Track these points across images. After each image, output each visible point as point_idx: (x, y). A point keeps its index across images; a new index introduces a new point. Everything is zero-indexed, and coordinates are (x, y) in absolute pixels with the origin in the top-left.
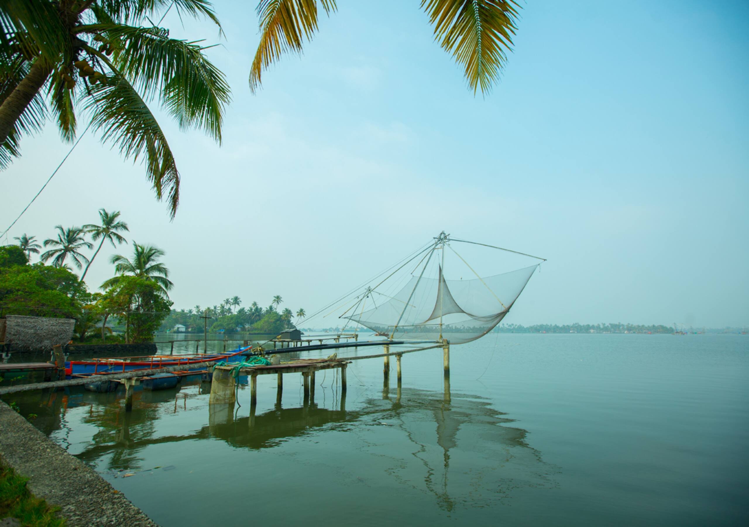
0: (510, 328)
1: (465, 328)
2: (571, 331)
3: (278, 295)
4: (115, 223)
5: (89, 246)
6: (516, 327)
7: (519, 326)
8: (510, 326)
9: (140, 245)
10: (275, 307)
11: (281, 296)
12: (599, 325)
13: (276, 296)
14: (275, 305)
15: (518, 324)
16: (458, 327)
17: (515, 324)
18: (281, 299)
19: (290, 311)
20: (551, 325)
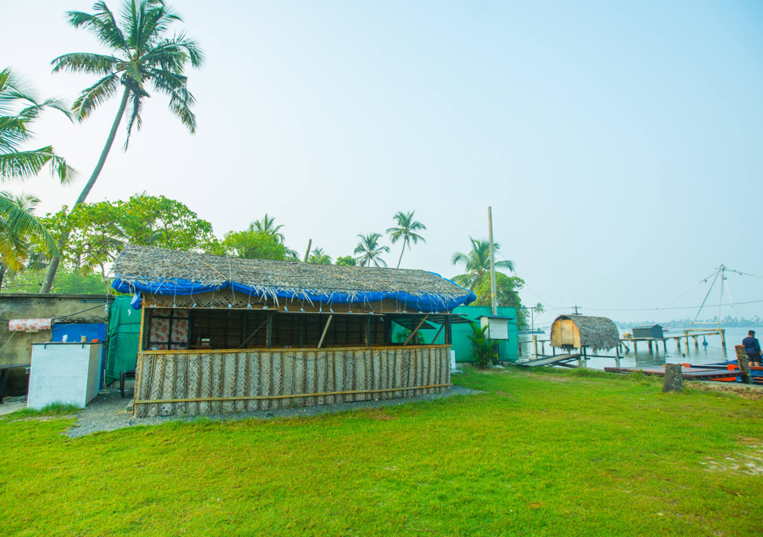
4: (411, 223)
5: (386, 250)
9: (477, 240)
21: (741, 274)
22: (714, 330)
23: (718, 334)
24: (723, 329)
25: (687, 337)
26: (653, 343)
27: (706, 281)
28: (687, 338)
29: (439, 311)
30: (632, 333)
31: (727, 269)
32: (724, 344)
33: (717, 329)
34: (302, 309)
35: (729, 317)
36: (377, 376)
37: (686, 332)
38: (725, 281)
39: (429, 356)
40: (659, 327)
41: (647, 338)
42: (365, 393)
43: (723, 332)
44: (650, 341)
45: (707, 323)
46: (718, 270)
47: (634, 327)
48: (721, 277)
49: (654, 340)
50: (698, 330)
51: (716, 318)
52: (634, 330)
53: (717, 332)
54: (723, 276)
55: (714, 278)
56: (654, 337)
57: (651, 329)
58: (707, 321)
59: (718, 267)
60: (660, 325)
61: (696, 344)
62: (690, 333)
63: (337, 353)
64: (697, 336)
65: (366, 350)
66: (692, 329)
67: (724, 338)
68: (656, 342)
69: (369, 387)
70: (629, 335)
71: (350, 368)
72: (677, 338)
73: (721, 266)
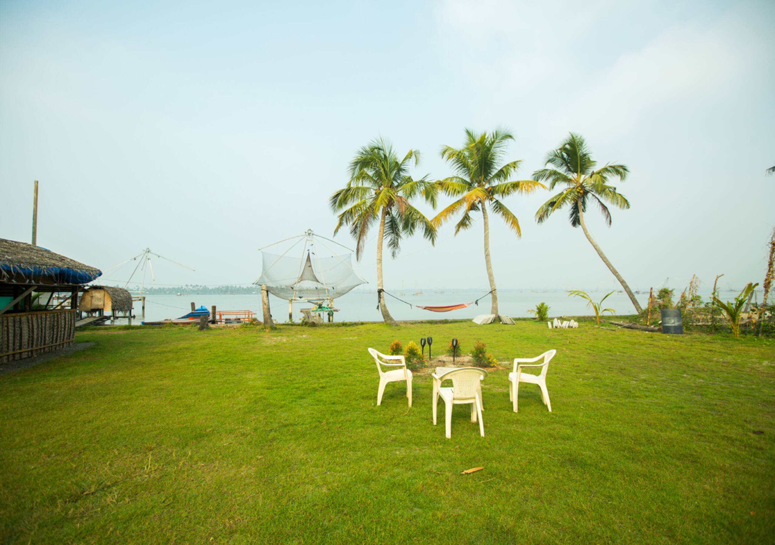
21: (159, 257)
23: (140, 300)
24: (144, 296)
27: (135, 259)
29: (73, 282)
31: (151, 252)
32: (143, 308)
33: (140, 296)
34: (13, 281)
36: (35, 337)
39: (65, 318)
42: (28, 351)
43: (144, 298)
46: (144, 252)
48: (146, 257)
54: (148, 257)
55: (142, 257)
59: (145, 249)
63: (9, 318)
65: (28, 315)
67: (144, 304)
69: (30, 346)
71: (18, 332)
73: (147, 249)
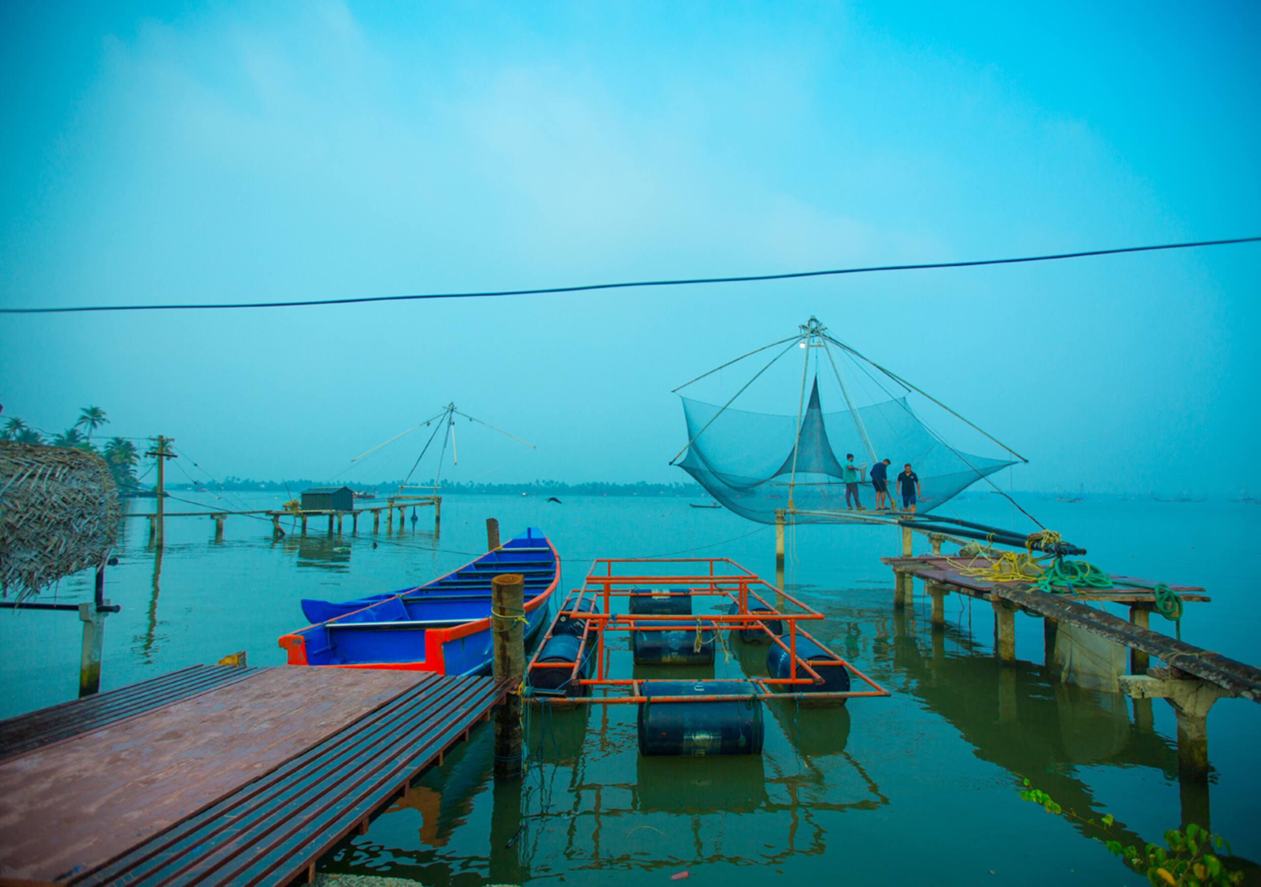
0: (548, 487)
1: (474, 487)
2: (635, 494)
3: (94, 406)
6: (557, 485)
7: (560, 485)
8: (547, 483)
10: (86, 434)
11: (102, 409)
12: (671, 485)
13: (89, 408)
14: (83, 429)
15: (560, 482)
16: (463, 483)
17: (555, 481)
18: (103, 417)
19: (129, 444)
20: (608, 483)
21: (471, 420)
22: (429, 499)
23: (432, 504)
24: (439, 495)
25: (391, 508)
26: (336, 520)
27: (428, 424)
28: (391, 511)
30: (300, 501)
31: (458, 410)
32: (438, 519)
33: (432, 496)
35: (446, 481)
37: (391, 500)
38: (452, 427)
40: (349, 490)
41: (324, 511)
43: (439, 500)
44: (331, 516)
45: (423, 487)
46: (446, 410)
47: (305, 489)
48: (448, 420)
49: (337, 514)
50: (408, 498)
51: (432, 481)
52: (304, 495)
53: (431, 501)
54: (450, 419)
55: (440, 420)
56: (337, 509)
57: (335, 494)
58: (423, 485)
59: (447, 405)
60: (349, 488)
61: (402, 520)
62: (396, 502)
64: (405, 506)
66: (400, 495)
67: (439, 511)
68: (339, 517)
70: (295, 505)
72: (376, 511)
73: (450, 406)
